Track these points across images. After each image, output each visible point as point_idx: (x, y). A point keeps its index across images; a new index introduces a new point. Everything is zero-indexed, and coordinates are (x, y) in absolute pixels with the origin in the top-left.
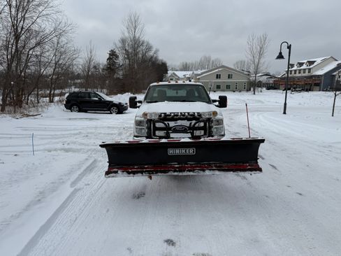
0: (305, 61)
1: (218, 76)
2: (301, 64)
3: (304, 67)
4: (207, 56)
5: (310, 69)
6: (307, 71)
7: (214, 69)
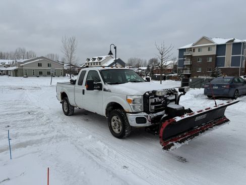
0: (97, 57)
1: (40, 65)
2: (94, 59)
3: (96, 61)
4: (22, 48)
5: (100, 63)
6: (98, 64)
7: (35, 59)
